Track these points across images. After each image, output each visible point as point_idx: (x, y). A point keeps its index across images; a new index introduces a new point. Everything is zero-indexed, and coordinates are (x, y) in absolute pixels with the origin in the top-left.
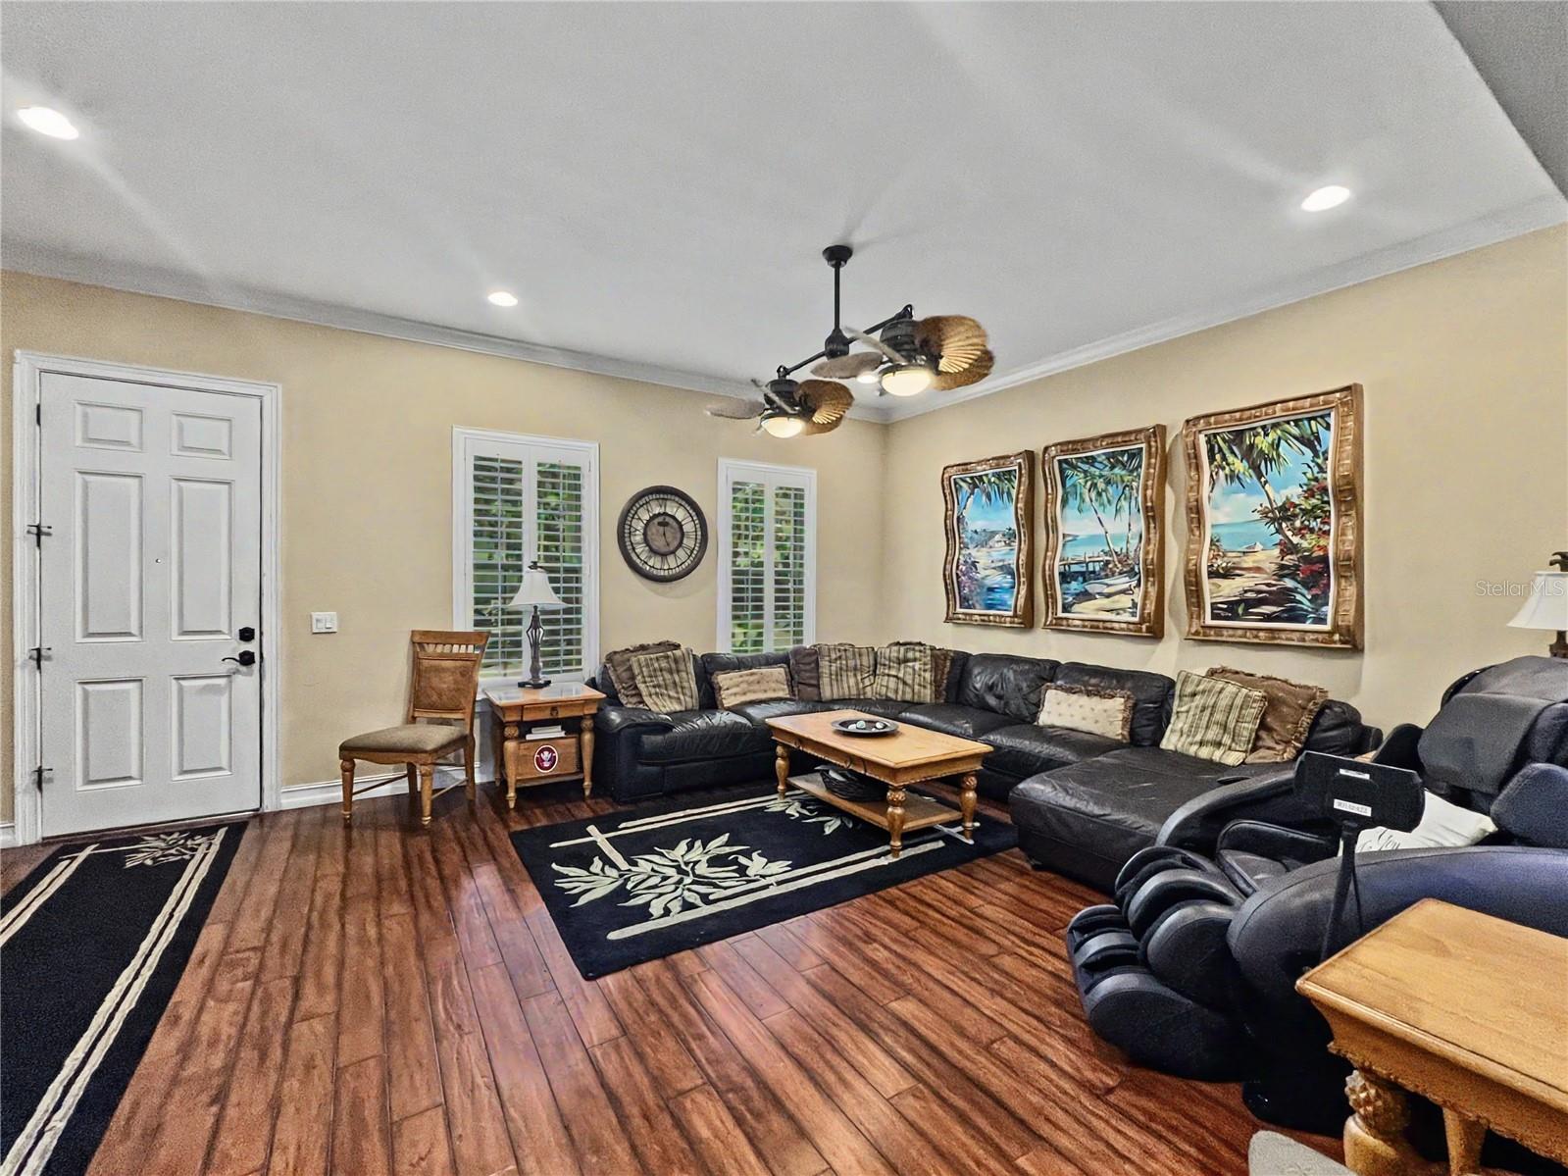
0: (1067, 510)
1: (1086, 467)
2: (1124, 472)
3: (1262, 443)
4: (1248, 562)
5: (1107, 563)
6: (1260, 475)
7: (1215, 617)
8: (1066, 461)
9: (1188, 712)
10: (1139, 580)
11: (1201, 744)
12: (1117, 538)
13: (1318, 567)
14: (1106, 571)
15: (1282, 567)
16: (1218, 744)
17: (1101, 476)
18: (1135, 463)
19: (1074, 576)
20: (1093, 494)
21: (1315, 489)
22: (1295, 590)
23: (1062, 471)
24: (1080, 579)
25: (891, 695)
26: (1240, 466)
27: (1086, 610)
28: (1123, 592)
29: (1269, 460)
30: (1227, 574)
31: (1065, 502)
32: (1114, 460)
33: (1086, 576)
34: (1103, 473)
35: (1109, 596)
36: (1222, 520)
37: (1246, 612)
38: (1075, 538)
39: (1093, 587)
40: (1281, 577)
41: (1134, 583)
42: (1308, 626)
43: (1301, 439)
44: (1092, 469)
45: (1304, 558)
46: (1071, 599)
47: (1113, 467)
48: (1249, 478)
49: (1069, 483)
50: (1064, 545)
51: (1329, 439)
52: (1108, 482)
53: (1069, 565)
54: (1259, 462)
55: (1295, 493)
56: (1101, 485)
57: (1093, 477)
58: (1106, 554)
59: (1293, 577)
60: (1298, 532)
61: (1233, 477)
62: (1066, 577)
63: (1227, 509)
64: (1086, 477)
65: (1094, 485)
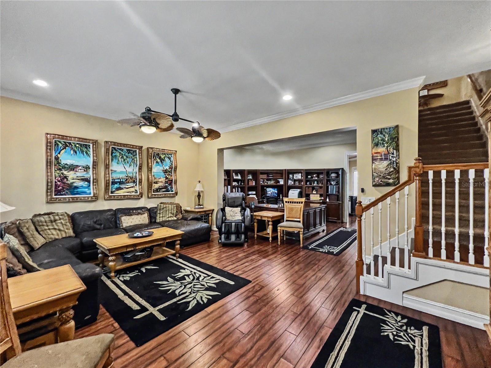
0: (113, 162)
1: (120, 151)
2: (132, 155)
3: (162, 157)
4: (160, 180)
5: (127, 179)
6: (162, 163)
7: (154, 192)
8: (114, 148)
9: (163, 212)
10: (136, 184)
11: (168, 218)
12: (129, 173)
13: (171, 182)
14: (126, 181)
15: (166, 182)
16: (171, 217)
17: (125, 155)
18: (135, 153)
19: (116, 183)
20: (122, 160)
21: (171, 168)
22: (167, 186)
23: (112, 150)
24: (118, 184)
25: (57, 237)
26: (159, 160)
27: (121, 193)
28: (132, 187)
29: (164, 160)
30: (156, 183)
31: (112, 160)
32: (129, 151)
33: (121, 183)
34: (126, 154)
35: (127, 188)
36: (155, 171)
37: (160, 191)
38: (115, 171)
39: (122, 186)
40: (165, 183)
41: (135, 185)
42: (170, 193)
43: (168, 158)
44: (122, 152)
45: (169, 180)
46: (114, 190)
47: (129, 153)
48: (160, 164)
49: (114, 155)
50: (111, 173)
51: (172, 159)
52: (127, 157)
53: (114, 179)
54: (162, 160)
55: (167, 168)
56: (125, 157)
57: (122, 155)
58: (127, 177)
59: (167, 183)
60: (168, 175)
61: (157, 162)
62: (114, 183)
63: (156, 169)
64: (120, 154)
65: (122, 157)
